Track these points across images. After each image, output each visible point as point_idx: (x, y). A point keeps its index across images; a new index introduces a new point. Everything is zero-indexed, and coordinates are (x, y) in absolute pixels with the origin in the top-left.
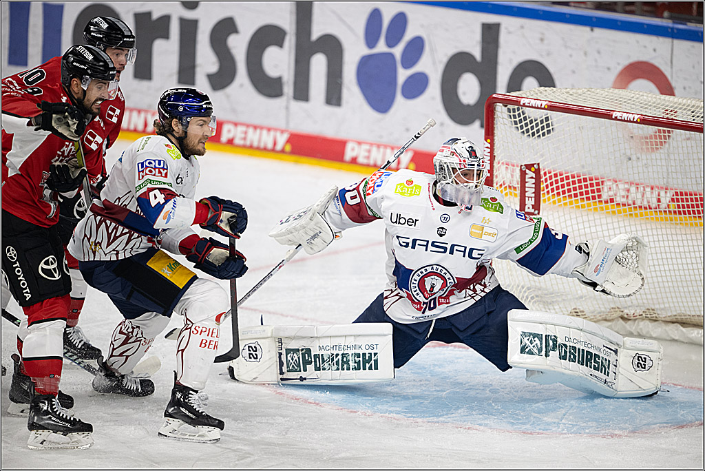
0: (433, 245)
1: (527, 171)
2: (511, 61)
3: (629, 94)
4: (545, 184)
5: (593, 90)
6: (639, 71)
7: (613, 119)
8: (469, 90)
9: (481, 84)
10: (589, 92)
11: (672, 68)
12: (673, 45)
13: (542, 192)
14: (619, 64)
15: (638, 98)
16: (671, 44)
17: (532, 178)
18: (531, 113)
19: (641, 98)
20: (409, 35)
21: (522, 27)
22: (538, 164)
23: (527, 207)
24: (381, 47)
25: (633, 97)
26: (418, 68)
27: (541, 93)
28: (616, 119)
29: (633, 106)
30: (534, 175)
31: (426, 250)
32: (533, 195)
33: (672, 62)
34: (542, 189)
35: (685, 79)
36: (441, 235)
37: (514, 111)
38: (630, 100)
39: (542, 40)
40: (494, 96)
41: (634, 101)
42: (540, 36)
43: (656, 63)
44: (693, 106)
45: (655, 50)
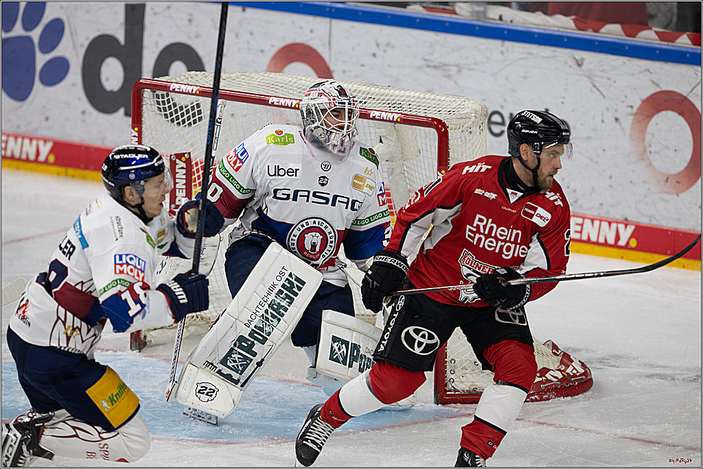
0: (314, 195)
1: (178, 161)
2: (157, 43)
3: (286, 78)
4: (196, 175)
5: (247, 74)
6: (294, 53)
7: (270, 105)
8: (112, 74)
9: (125, 69)
10: (243, 77)
11: (330, 49)
12: (331, 26)
13: (193, 184)
14: (273, 46)
15: (295, 83)
16: (328, 24)
17: (182, 168)
18: (181, 100)
19: (300, 82)
20: (47, 18)
21: (169, 7)
22: (189, 153)
23: (177, 199)
24: (18, 30)
25: (290, 82)
26: (57, 53)
27: (192, 77)
28: (273, 104)
29: (290, 91)
30: (184, 165)
31: (308, 201)
32: (184, 187)
33: (330, 44)
34: (193, 180)
35: (345, 62)
36: (323, 185)
37: (163, 98)
38: (287, 84)
39: (190, 21)
40: (141, 81)
41: (291, 85)
42: (189, 17)
43: (314, 44)
44: (355, 91)
45: (312, 31)
